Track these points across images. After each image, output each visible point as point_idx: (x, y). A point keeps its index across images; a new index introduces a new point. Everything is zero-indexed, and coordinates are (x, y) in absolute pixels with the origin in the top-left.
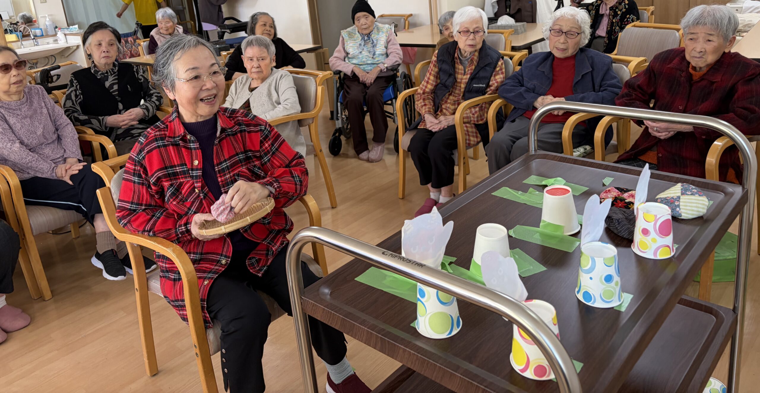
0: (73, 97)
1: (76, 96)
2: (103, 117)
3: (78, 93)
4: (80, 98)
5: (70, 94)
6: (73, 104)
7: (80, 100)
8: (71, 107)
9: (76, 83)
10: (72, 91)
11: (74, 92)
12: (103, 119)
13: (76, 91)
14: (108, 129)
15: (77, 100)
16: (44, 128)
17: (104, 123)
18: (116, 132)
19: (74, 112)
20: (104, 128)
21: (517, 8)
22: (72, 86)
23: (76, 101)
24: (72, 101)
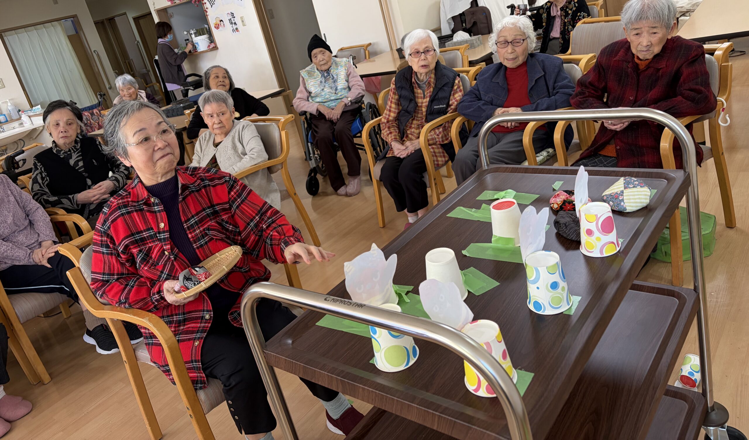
0: (40, 181)
1: (43, 178)
2: (73, 195)
3: (44, 176)
4: (47, 180)
5: (36, 177)
6: (41, 187)
7: (47, 182)
8: (39, 190)
9: (40, 165)
10: (37, 175)
11: (39, 175)
12: (73, 197)
13: (41, 173)
14: (80, 206)
15: (44, 182)
16: (14, 216)
17: (75, 201)
18: (89, 208)
19: (42, 195)
20: (75, 206)
22: (36, 169)
23: (43, 184)
24: (40, 184)
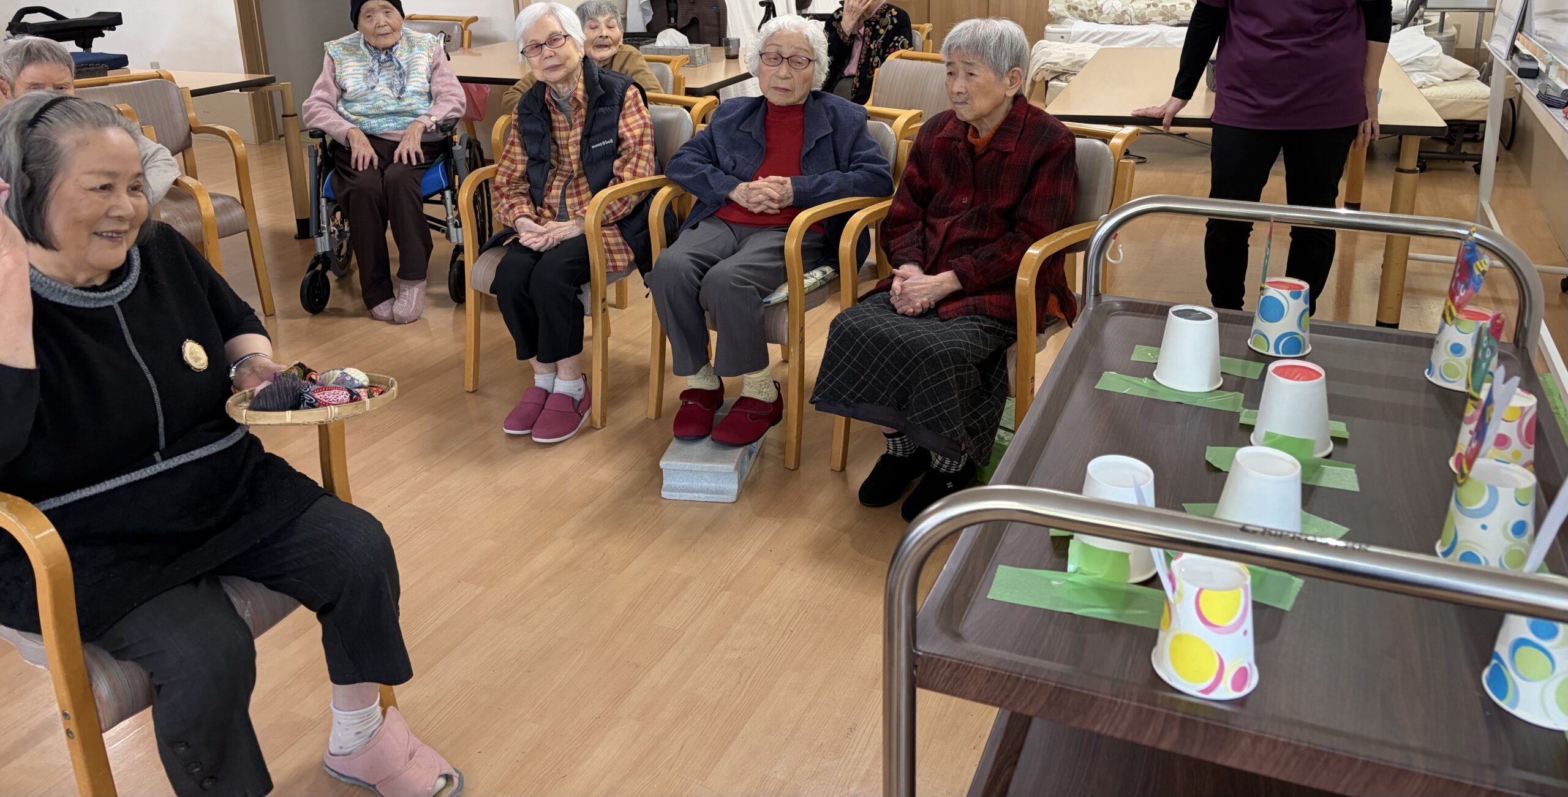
21: (691, 16)
